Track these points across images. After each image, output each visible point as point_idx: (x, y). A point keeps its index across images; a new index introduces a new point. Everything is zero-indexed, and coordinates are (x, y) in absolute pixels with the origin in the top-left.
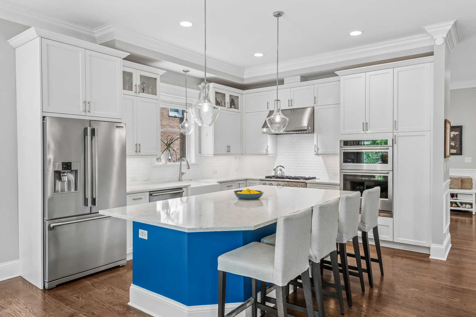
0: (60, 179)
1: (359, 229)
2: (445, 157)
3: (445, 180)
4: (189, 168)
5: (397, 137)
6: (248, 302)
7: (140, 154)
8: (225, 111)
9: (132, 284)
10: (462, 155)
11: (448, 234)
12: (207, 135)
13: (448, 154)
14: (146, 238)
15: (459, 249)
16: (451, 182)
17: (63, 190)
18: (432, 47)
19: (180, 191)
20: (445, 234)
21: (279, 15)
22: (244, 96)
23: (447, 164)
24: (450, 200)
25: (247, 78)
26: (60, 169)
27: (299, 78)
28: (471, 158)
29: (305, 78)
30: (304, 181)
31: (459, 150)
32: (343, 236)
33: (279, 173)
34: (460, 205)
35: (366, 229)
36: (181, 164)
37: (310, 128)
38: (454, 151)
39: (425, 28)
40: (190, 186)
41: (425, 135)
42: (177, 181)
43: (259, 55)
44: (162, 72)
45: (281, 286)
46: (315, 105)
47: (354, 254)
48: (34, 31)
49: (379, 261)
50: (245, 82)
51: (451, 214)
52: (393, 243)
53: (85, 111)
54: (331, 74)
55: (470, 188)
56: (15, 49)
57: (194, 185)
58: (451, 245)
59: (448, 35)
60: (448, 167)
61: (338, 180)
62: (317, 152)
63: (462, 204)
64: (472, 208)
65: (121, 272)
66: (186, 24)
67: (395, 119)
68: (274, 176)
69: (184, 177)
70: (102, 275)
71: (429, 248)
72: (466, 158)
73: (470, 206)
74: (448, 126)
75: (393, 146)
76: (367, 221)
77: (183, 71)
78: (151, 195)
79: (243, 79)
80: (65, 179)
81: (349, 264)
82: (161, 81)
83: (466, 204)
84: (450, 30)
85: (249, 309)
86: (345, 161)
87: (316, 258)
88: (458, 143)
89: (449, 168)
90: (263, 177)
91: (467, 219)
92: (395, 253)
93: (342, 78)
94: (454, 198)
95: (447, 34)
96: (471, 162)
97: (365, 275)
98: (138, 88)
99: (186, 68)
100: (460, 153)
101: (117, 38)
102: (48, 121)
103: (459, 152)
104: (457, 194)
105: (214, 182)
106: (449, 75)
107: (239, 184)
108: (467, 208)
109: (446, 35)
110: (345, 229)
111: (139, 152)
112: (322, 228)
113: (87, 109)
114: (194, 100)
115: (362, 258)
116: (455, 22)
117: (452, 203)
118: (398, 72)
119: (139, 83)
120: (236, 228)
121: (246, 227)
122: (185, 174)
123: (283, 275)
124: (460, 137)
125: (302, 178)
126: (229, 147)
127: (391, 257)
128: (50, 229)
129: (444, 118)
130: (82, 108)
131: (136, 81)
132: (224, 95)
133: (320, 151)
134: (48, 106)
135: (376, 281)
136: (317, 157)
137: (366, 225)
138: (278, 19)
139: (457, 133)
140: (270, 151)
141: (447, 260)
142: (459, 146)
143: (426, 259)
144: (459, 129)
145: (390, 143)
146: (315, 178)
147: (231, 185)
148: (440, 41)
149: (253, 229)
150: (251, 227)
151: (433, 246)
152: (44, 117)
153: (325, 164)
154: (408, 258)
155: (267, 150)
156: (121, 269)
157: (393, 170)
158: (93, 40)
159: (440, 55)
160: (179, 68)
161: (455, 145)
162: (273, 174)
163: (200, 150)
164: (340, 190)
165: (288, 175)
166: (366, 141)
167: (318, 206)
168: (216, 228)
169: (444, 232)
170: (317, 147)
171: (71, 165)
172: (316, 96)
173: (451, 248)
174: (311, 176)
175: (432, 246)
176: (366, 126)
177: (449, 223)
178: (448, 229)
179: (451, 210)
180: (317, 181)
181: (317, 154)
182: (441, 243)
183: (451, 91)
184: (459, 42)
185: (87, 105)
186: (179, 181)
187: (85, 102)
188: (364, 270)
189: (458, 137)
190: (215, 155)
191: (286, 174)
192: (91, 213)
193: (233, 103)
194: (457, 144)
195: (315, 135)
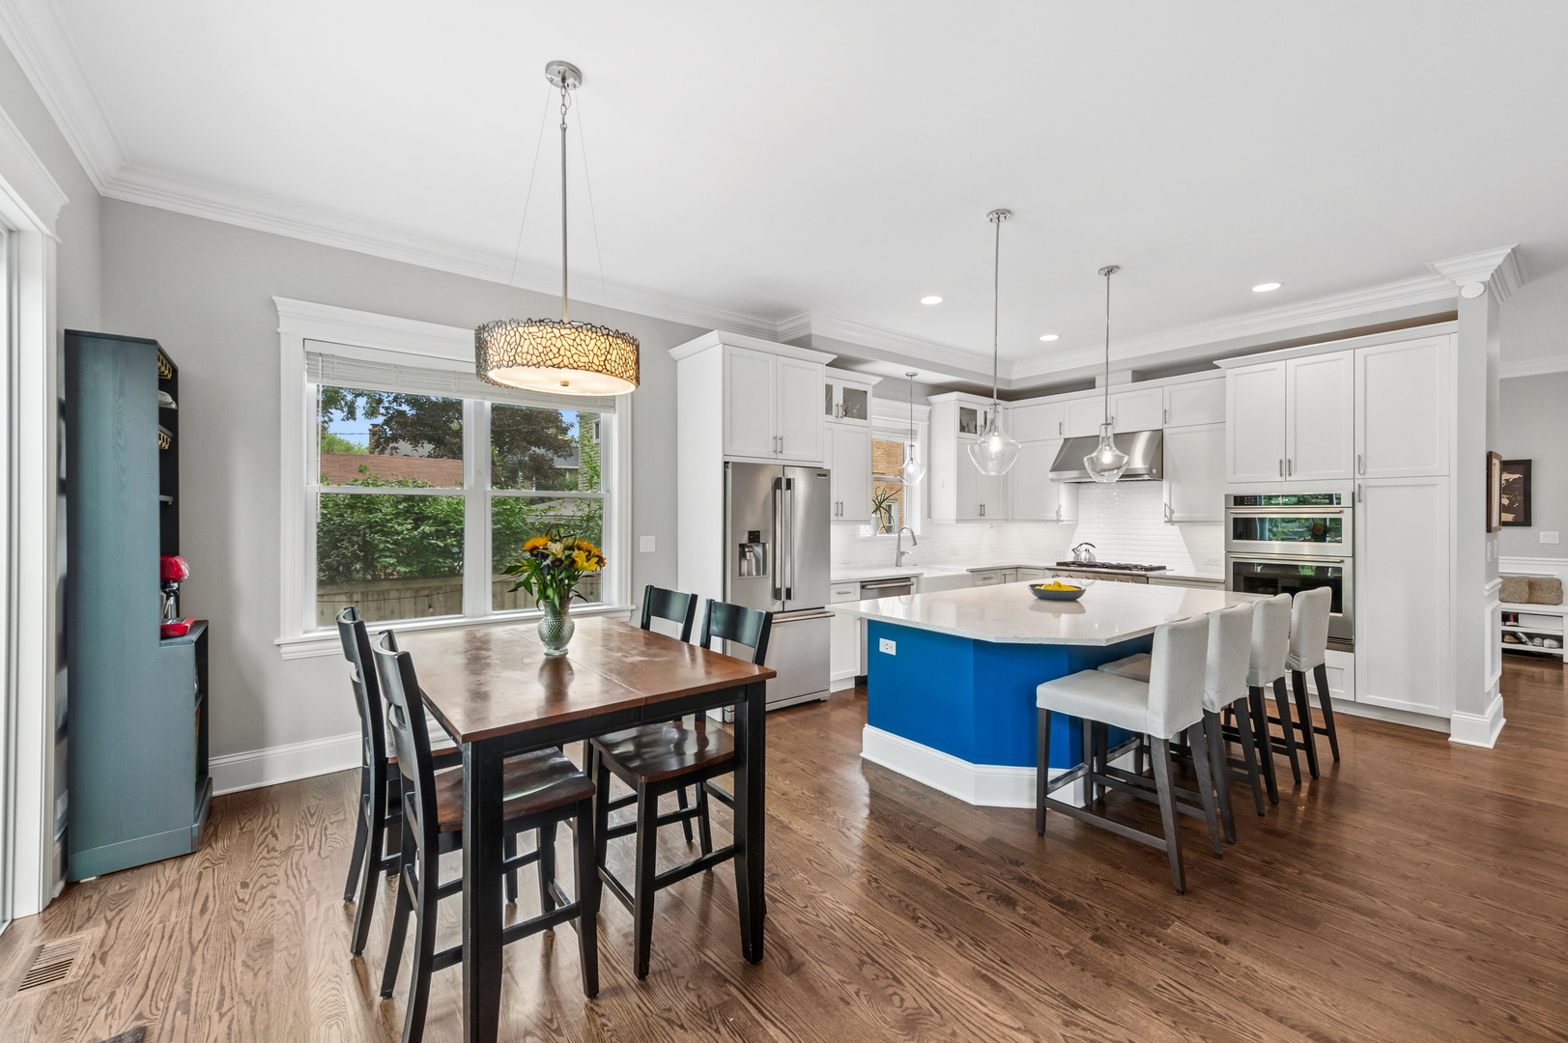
0: (746, 556)
1: (1288, 666)
2: (1489, 529)
3: (1490, 577)
4: (915, 544)
5: (1363, 489)
6: (1080, 768)
7: (842, 519)
8: (975, 440)
9: (866, 725)
10: (1530, 525)
11: (1495, 695)
12: (943, 486)
13: (1495, 523)
14: (893, 652)
15: (1526, 730)
16: (1502, 583)
17: (749, 574)
18: (1455, 300)
19: (908, 583)
20: (1489, 692)
21: (1110, 271)
22: (1010, 413)
23: (1492, 546)
24: (1501, 627)
25: (1018, 376)
26: (745, 540)
27: (1129, 375)
28: (1557, 533)
29: (1141, 375)
30: (1143, 573)
31: (1522, 514)
32: (1257, 674)
33: (1083, 557)
34: (1524, 639)
35: (1302, 667)
36: (899, 536)
37: (1154, 471)
38: (1508, 517)
39: (1435, 266)
40: (922, 574)
41: (1436, 485)
42: (892, 566)
43: (1050, 338)
44: (876, 380)
45: (1163, 738)
46: (1165, 426)
47: (1279, 717)
48: (717, 336)
49: (1329, 731)
50: (1014, 387)
51: (1504, 660)
52: (1354, 704)
53: (776, 451)
54: (1206, 364)
55: (1557, 602)
56: (676, 361)
57: (927, 574)
58: (1503, 721)
59: (1495, 276)
60: (1496, 552)
61: (1220, 572)
62: (1171, 517)
63: (1531, 636)
64: (1562, 647)
65: (824, 709)
66: (931, 300)
67: (1359, 451)
68: (1074, 563)
69: (904, 559)
70: (799, 711)
71: (1448, 720)
72: (1542, 532)
73: (1554, 643)
74: (1496, 462)
75: (1353, 507)
76: (1304, 650)
77: (907, 375)
78: (863, 587)
79: (1010, 381)
80: (751, 556)
81: (1272, 733)
82: (874, 396)
83: (1544, 637)
84: (1499, 267)
85: (1080, 782)
86: (1237, 536)
87: (1213, 704)
88: (1521, 498)
89: (1498, 555)
90: (1053, 565)
91: (1548, 673)
92: (1359, 725)
93: (1230, 373)
94: (1508, 623)
95: (1492, 275)
96: (1557, 542)
97: (1301, 754)
98: (841, 409)
99: (911, 370)
100: (1525, 519)
101: (814, 332)
102: (731, 470)
103: (1522, 520)
104: (1518, 614)
105: (961, 570)
106: (1496, 347)
107: (1005, 575)
108: (1547, 647)
109: (1490, 276)
110: (1262, 661)
111: (842, 515)
112: (1224, 652)
113: (779, 449)
114: (921, 423)
115: (1296, 726)
116: (1513, 250)
117: (1504, 634)
118: (1366, 357)
119: (841, 401)
120: (1075, 640)
121: (1092, 640)
122: (906, 555)
123: (1166, 721)
124: (1525, 485)
125: (1136, 567)
126: (982, 506)
127: (1353, 731)
129: (1487, 448)
130: (771, 447)
131: (838, 398)
132: (974, 412)
133: (1176, 516)
134: (730, 444)
135: (1324, 770)
136: (1169, 526)
137: (1303, 660)
138: (1108, 279)
139: (1517, 476)
140: (1065, 514)
141: (1495, 747)
142: (1522, 505)
143: (1441, 742)
144: (1522, 466)
145: (1346, 501)
146: (1164, 568)
147: (989, 576)
148: (1473, 289)
149: (1104, 644)
150: (1100, 640)
151: (1458, 717)
152: (725, 463)
153: (1185, 541)
154: (1394, 736)
155: (1058, 513)
156: (822, 704)
157: (1354, 556)
158: (773, 336)
159: (1476, 317)
160: (900, 370)
161: (1512, 502)
162: (1070, 558)
163: (929, 512)
164: (1226, 589)
165: (1103, 562)
166: (1282, 496)
167: (1219, 614)
168: (1041, 639)
169: (1487, 689)
170: (1170, 508)
171: (759, 535)
172: (1167, 408)
173: (1505, 726)
174: (1155, 565)
175: (1454, 715)
176: (1286, 467)
177: (1499, 673)
178: (1496, 684)
179: (1504, 651)
180: (1168, 573)
181: (1171, 522)
182: (1481, 711)
183: (1502, 381)
184: (1523, 284)
185: (779, 442)
186: (897, 566)
187: (775, 437)
188: (1299, 746)
189: (1520, 486)
190: (958, 521)
191: (1099, 560)
192: (783, 612)
194: (1516, 501)
195: (1165, 484)
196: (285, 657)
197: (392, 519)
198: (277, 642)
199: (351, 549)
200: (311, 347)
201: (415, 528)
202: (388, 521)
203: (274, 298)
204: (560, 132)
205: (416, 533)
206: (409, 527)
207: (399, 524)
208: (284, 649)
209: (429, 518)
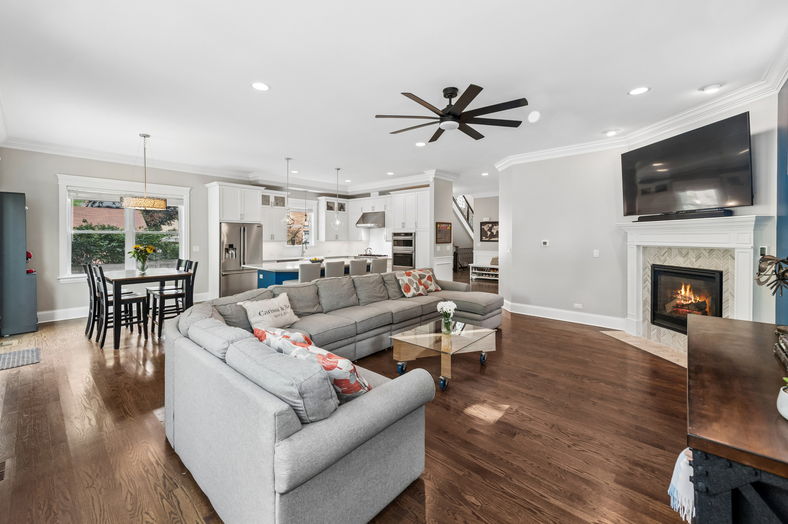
0: (228, 252)
2: (436, 243)
3: (435, 256)
5: (417, 232)
8: (335, 213)
17: (229, 258)
18: (428, 182)
21: (338, 169)
22: (349, 204)
25: (351, 191)
26: (228, 247)
29: (381, 193)
33: (368, 253)
36: (303, 246)
37: (383, 224)
39: (424, 172)
46: (385, 211)
48: (216, 183)
50: (349, 194)
53: (241, 219)
56: (208, 188)
59: (434, 177)
62: (387, 239)
68: (364, 255)
69: (305, 254)
74: (440, 226)
75: (414, 236)
78: (278, 262)
79: (348, 192)
80: (230, 252)
82: (288, 198)
84: (434, 175)
86: (394, 245)
90: (357, 255)
93: (393, 196)
98: (273, 203)
102: (223, 225)
111: (273, 239)
114: (314, 207)
119: (273, 201)
122: (305, 252)
126: (337, 236)
128: (223, 275)
129: (435, 221)
130: (239, 217)
131: (272, 200)
132: (333, 203)
134: (223, 217)
138: (338, 171)
140: (364, 238)
146: (385, 256)
148: (431, 180)
152: (220, 223)
155: (361, 238)
157: (415, 251)
158: (248, 179)
159: (432, 187)
162: (364, 253)
163: (317, 239)
166: (403, 233)
170: (385, 236)
171: (233, 246)
172: (385, 205)
176: (403, 225)
181: (387, 241)
186: (302, 256)
187: (241, 215)
190: (327, 241)
191: (373, 254)
193: (342, 207)
195: (385, 228)
196: (61, 283)
197: (98, 241)
198: (58, 278)
199: (81, 252)
200: (69, 188)
201: (109, 244)
202: (97, 241)
203: (57, 174)
204: (144, 149)
205: (109, 246)
206: (107, 243)
207: (102, 242)
208: (60, 280)
209: (115, 240)
